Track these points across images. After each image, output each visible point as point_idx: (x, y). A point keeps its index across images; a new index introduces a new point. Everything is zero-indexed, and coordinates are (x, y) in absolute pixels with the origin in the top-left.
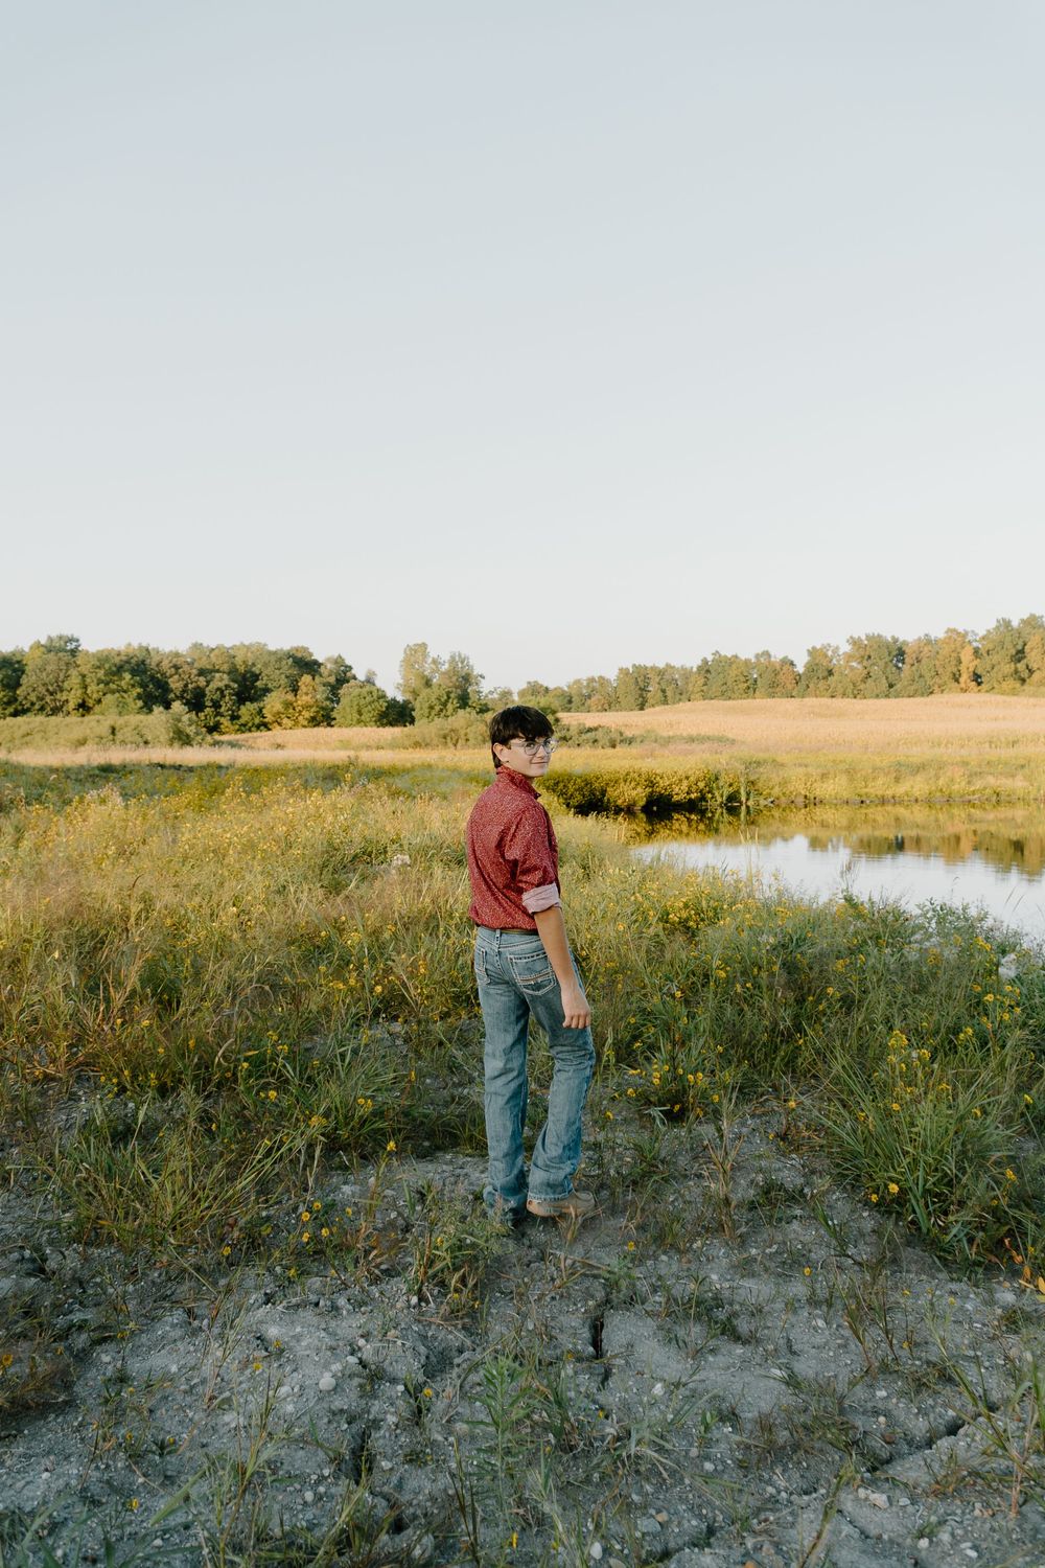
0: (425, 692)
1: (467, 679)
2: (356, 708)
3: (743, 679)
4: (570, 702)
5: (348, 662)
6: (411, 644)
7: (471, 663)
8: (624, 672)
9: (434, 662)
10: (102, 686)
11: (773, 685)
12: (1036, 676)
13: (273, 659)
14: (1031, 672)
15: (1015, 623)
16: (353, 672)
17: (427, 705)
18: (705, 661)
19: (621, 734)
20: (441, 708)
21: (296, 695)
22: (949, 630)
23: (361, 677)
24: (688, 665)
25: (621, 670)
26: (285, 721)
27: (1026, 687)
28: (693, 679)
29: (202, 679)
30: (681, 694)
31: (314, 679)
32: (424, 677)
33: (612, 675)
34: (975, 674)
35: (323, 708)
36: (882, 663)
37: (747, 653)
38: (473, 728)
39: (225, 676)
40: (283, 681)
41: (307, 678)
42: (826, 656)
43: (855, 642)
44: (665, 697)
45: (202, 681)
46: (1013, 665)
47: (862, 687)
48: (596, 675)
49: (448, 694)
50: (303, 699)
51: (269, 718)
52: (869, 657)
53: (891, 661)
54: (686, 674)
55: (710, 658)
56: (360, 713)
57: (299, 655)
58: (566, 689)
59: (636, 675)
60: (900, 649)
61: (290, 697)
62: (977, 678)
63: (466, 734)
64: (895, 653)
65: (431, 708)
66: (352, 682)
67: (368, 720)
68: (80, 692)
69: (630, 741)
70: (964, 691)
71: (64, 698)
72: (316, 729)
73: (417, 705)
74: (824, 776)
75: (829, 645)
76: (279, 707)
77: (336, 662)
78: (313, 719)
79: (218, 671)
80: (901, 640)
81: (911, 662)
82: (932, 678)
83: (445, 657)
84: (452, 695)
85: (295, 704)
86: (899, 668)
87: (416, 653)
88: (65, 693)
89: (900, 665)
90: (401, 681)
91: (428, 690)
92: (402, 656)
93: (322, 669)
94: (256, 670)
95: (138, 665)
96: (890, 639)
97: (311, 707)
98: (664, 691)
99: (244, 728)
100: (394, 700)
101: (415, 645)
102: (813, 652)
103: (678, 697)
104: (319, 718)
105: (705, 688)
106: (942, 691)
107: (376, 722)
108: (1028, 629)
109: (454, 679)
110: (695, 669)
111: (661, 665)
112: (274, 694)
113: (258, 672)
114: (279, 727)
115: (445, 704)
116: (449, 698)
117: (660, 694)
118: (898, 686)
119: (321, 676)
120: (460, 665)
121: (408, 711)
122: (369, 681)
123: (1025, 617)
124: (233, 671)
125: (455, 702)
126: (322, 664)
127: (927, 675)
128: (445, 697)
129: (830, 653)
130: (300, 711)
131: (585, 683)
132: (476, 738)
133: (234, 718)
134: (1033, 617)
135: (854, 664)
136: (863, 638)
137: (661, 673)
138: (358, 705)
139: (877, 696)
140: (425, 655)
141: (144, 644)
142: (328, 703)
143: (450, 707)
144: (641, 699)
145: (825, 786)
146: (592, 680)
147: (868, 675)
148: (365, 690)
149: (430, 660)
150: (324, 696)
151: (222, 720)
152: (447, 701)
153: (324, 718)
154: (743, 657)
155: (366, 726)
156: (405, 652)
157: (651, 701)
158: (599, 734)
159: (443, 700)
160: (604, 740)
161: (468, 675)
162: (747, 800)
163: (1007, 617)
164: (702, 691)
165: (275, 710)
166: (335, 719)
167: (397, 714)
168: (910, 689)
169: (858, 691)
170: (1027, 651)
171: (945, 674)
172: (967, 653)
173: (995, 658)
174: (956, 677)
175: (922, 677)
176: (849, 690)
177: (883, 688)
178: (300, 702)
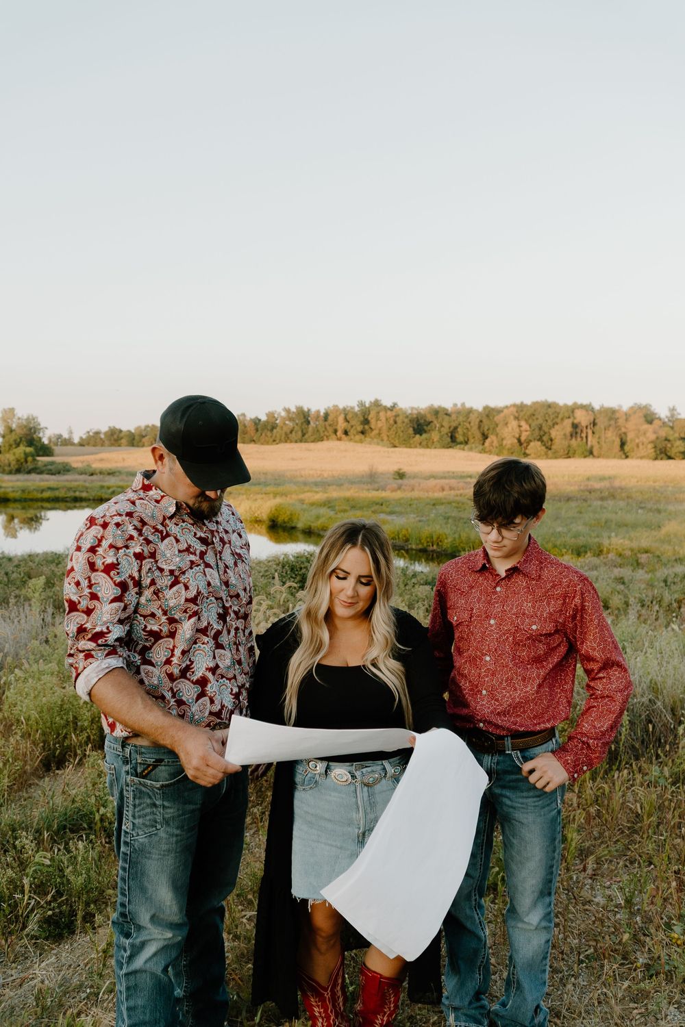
1: (33, 430)
4: (134, 439)
6: (6, 408)
7: (39, 421)
11: (244, 433)
12: (374, 433)
14: (373, 430)
15: (367, 404)
22: (334, 405)
27: (366, 439)
32: (11, 427)
34: (346, 431)
42: (274, 417)
43: (288, 411)
46: (362, 426)
49: (21, 439)
52: (294, 419)
58: (133, 431)
62: (346, 433)
64: (307, 417)
70: (340, 439)
75: (276, 411)
82: (323, 432)
83: (24, 417)
84: (23, 439)
87: (9, 413)
91: (11, 436)
96: (306, 409)
102: (267, 415)
106: (328, 439)
118: (307, 436)
120: (34, 421)
123: (373, 400)
127: (321, 430)
128: (19, 440)
129: (276, 416)
135: (287, 422)
139: (296, 442)
140: (13, 415)
149: (16, 417)
152: (20, 442)
161: (35, 427)
168: (312, 438)
169: (287, 438)
170: (369, 419)
171: (330, 430)
172: (341, 419)
173: (353, 423)
174: (335, 431)
175: (318, 431)
176: (283, 438)
177: (299, 437)
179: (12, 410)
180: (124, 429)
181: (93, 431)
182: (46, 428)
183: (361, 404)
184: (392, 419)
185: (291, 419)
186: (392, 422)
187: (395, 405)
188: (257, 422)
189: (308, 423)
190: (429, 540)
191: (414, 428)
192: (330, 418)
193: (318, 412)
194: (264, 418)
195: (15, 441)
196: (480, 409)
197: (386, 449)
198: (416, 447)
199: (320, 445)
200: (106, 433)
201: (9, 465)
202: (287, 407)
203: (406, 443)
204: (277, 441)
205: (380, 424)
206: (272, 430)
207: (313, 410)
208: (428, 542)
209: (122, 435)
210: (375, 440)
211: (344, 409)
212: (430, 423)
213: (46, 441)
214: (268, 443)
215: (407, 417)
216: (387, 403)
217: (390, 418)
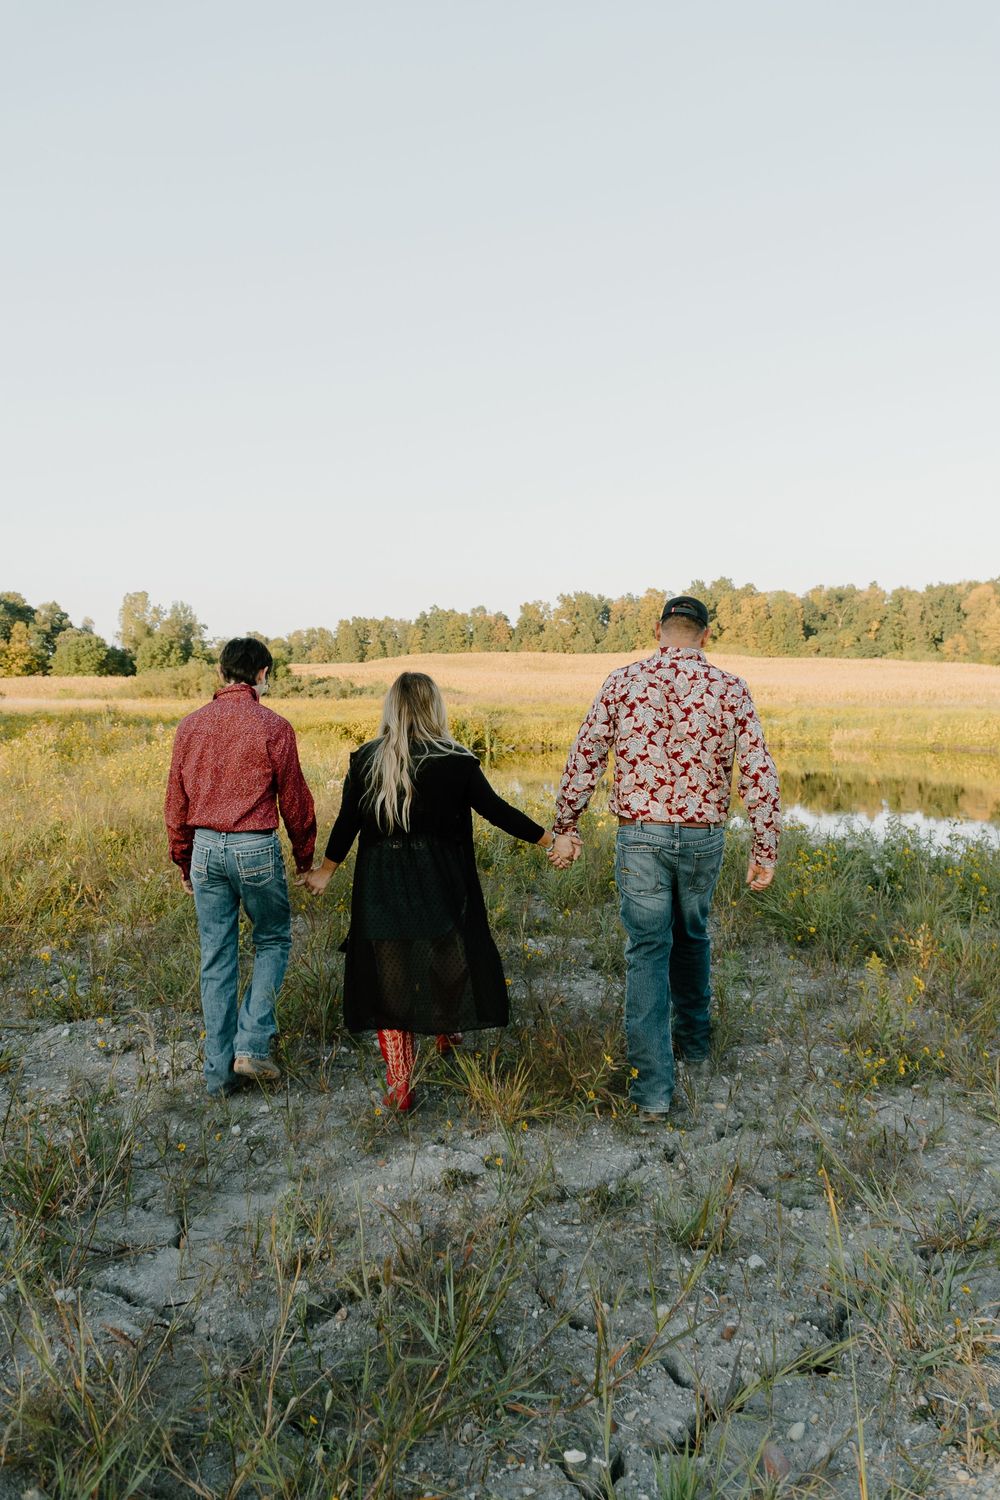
0: (146, 641)
1: (190, 628)
2: (73, 657)
3: (460, 633)
5: (64, 610)
6: (131, 593)
7: (194, 613)
8: (344, 624)
9: (156, 611)
11: (489, 639)
12: (726, 634)
14: (722, 630)
15: (708, 585)
16: (69, 619)
17: (149, 654)
18: (423, 615)
19: (352, 685)
20: (161, 658)
21: (8, 642)
22: (650, 591)
23: (78, 624)
24: (407, 619)
25: (341, 622)
27: (717, 644)
28: (411, 633)
30: (400, 647)
31: (27, 626)
32: (145, 626)
33: (332, 627)
35: (38, 657)
36: (589, 620)
37: (464, 608)
38: (205, 678)
41: (19, 625)
42: (537, 612)
43: (564, 599)
44: (385, 649)
47: (570, 642)
48: (316, 627)
49: (171, 643)
50: (16, 647)
52: (578, 614)
53: (598, 618)
54: (405, 627)
55: (428, 612)
56: (78, 662)
57: (11, 601)
58: (286, 640)
59: (356, 627)
60: (606, 607)
63: (198, 684)
64: (601, 610)
65: (154, 657)
66: (69, 630)
67: (87, 669)
69: (361, 692)
72: (32, 677)
73: (139, 654)
74: (559, 725)
75: (540, 602)
77: (51, 610)
78: (27, 667)
80: (607, 598)
81: (616, 619)
82: (635, 634)
83: (167, 606)
84: (175, 645)
85: (8, 652)
86: (604, 625)
87: (136, 602)
89: (605, 622)
90: (121, 630)
91: (150, 639)
92: (121, 604)
93: (36, 616)
96: (596, 598)
97: (25, 654)
98: (383, 643)
100: (113, 648)
101: (135, 593)
102: (525, 608)
103: (397, 649)
104: (34, 666)
105: (423, 641)
106: (644, 647)
107: (95, 671)
108: (719, 591)
109: (177, 628)
110: (413, 623)
111: (381, 618)
115: (167, 654)
116: (172, 647)
117: (379, 646)
118: (604, 642)
119: (35, 622)
120: (182, 615)
121: (128, 660)
122: (87, 629)
123: (717, 579)
125: (178, 651)
126: (36, 611)
127: (631, 632)
128: (168, 647)
129: (541, 610)
130: (14, 659)
131: (305, 635)
132: (208, 689)
134: (723, 581)
135: (564, 620)
136: (572, 596)
137: (381, 626)
138: (76, 653)
139: (585, 651)
140: (146, 603)
142: (43, 651)
143: (173, 656)
144: (361, 651)
145: (560, 733)
146: (312, 631)
147: (577, 631)
148: (82, 639)
149: (151, 609)
150: (39, 644)
152: (170, 651)
153: (39, 666)
154: (459, 611)
155: (84, 674)
156: (125, 601)
157: (370, 653)
158: (330, 685)
159: (165, 650)
160: (335, 691)
161: (191, 625)
162: (491, 746)
163: (700, 579)
164: (421, 644)
166: (51, 667)
167: (118, 663)
168: (615, 645)
169: (567, 646)
176: (559, 645)
177: (591, 643)
178: (12, 650)
183: (697, 587)
186: (762, 614)
188: (502, 620)
191: (802, 625)
196: (921, 589)
198: (810, 656)
202: (563, 593)
203: (789, 650)
204: (552, 649)
205: (740, 619)
210: (732, 646)
212: (825, 615)
216: (739, 585)
217: (759, 608)
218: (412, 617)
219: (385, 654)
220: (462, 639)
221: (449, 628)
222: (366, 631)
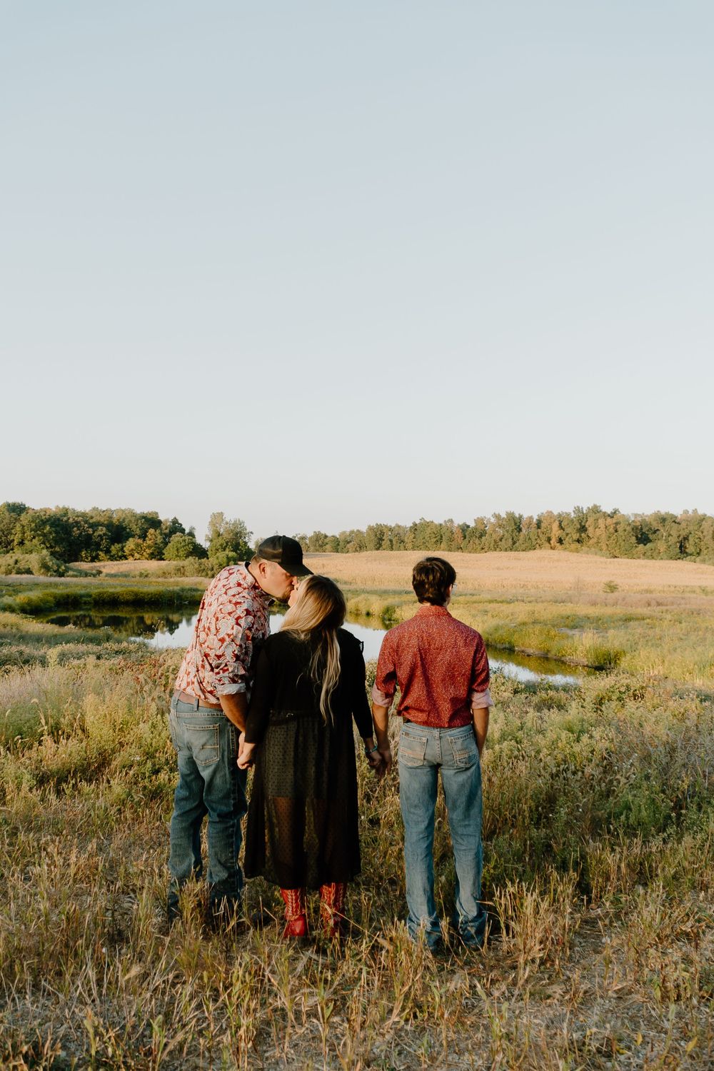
1: (239, 534)
2: (176, 549)
4: (338, 545)
5: (180, 522)
6: (215, 512)
7: (245, 525)
8: (371, 528)
9: (227, 523)
10: (33, 532)
11: (450, 540)
12: (590, 542)
13: (133, 519)
14: (589, 538)
15: (585, 510)
16: (183, 527)
18: (415, 525)
21: (144, 540)
22: (548, 511)
23: (187, 531)
24: (406, 525)
25: (369, 526)
26: (136, 554)
27: (583, 548)
28: (407, 534)
29: (90, 530)
30: (400, 543)
31: (156, 531)
32: (219, 531)
34: (560, 539)
35: (159, 548)
36: (510, 530)
37: (439, 520)
39: (104, 529)
40: (138, 532)
41: (152, 531)
43: (497, 517)
44: (391, 545)
45: (91, 531)
46: (578, 534)
47: (499, 544)
48: (355, 529)
49: (227, 543)
50: (148, 542)
51: (127, 552)
52: (504, 526)
53: (515, 529)
54: (405, 531)
55: (418, 522)
59: (377, 530)
60: (520, 521)
61: (140, 541)
62: (560, 541)
64: (518, 524)
66: (180, 533)
67: (180, 555)
68: (20, 535)
70: (553, 548)
71: (12, 538)
72: (154, 560)
73: (211, 549)
75: (485, 517)
76: (133, 546)
77: (172, 521)
78: (152, 554)
79: (101, 525)
81: (525, 529)
82: (536, 540)
84: (229, 543)
85: (143, 545)
86: (519, 533)
87: (217, 518)
88: (12, 536)
91: (218, 540)
92: (210, 520)
93: (162, 525)
94: (124, 525)
95: (55, 521)
96: (517, 516)
97: (152, 547)
98: (391, 541)
99: (113, 558)
100: (200, 545)
101: (218, 513)
102: (476, 521)
103: (398, 546)
104: (155, 555)
105: (415, 540)
106: (541, 548)
107: (185, 556)
108: (590, 513)
109: (233, 534)
110: (409, 528)
112: (131, 539)
113: (124, 526)
114: (132, 558)
117: (389, 542)
118: (518, 544)
119: (161, 530)
120: (238, 526)
123: (591, 506)
124: (110, 526)
126: (163, 522)
127: (534, 538)
128: (225, 544)
129: (485, 522)
130: (145, 550)
131: (349, 534)
133: (108, 551)
134: (595, 506)
135: (497, 529)
136: (504, 514)
137: (391, 529)
138: (177, 547)
139: (506, 550)
140: (222, 519)
141: (66, 507)
142: (162, 545)
144: (378, 545)
146: (352, 532)
147: (503, 537)
149: (225, 522)
150: (160, 541)
151: (100, 553)
152: (226, 546)
153: (158, 555)
156: (211, 517)
157: (384, 547)
161: (241, 532)
164: (413, 542)
165: (130, 548)
166: (163, 555)
168: (524, 546)
169: (496, 547)
170: (587, 526)
171: (544, 538)
172: (555, 526)
173: (568, 530)
174: (549, 540)
175: (530, 539)
176: (492, 545)
177: (509, 545)
178: (145, 544)
179: (222, 514)
180: (329, 534)
181: (299, 536)
182: (251, 533)
183: (578, 510)
184: (612, 526)
185: (500, 526)
186: (612, 530)
187: (615, 512)
188: (464, 528)
189: (520, 530)
190: (606, 657)
191: (637, 537)
192: (543, 525)
193: (531, 518)
194: (472, 524)
195: (221, 545)
197: (604, 559)
198: (639, 558)
199: (531, 554)
200: (311, 538)
201: (212, 569)
202: (497, 513)
203: (629, 554)
204: (486, 549)
206: (481, 537)
207: (525, 516)
208: (605, 660)
209: (326, 541)
210: (593, 549)
211: (560, 515)
212: (655, 532)
213: (252, 546)
214: (475, 551)
215: (629, 524)
216: (607, 508)
217: (610, 525)
218: (409, 524)
219: (392, 549)
220: (435, 539)
221: (428, 533)
222: (382, 533)
